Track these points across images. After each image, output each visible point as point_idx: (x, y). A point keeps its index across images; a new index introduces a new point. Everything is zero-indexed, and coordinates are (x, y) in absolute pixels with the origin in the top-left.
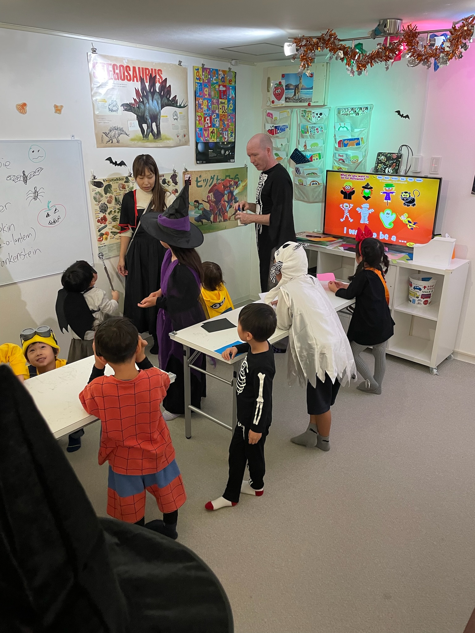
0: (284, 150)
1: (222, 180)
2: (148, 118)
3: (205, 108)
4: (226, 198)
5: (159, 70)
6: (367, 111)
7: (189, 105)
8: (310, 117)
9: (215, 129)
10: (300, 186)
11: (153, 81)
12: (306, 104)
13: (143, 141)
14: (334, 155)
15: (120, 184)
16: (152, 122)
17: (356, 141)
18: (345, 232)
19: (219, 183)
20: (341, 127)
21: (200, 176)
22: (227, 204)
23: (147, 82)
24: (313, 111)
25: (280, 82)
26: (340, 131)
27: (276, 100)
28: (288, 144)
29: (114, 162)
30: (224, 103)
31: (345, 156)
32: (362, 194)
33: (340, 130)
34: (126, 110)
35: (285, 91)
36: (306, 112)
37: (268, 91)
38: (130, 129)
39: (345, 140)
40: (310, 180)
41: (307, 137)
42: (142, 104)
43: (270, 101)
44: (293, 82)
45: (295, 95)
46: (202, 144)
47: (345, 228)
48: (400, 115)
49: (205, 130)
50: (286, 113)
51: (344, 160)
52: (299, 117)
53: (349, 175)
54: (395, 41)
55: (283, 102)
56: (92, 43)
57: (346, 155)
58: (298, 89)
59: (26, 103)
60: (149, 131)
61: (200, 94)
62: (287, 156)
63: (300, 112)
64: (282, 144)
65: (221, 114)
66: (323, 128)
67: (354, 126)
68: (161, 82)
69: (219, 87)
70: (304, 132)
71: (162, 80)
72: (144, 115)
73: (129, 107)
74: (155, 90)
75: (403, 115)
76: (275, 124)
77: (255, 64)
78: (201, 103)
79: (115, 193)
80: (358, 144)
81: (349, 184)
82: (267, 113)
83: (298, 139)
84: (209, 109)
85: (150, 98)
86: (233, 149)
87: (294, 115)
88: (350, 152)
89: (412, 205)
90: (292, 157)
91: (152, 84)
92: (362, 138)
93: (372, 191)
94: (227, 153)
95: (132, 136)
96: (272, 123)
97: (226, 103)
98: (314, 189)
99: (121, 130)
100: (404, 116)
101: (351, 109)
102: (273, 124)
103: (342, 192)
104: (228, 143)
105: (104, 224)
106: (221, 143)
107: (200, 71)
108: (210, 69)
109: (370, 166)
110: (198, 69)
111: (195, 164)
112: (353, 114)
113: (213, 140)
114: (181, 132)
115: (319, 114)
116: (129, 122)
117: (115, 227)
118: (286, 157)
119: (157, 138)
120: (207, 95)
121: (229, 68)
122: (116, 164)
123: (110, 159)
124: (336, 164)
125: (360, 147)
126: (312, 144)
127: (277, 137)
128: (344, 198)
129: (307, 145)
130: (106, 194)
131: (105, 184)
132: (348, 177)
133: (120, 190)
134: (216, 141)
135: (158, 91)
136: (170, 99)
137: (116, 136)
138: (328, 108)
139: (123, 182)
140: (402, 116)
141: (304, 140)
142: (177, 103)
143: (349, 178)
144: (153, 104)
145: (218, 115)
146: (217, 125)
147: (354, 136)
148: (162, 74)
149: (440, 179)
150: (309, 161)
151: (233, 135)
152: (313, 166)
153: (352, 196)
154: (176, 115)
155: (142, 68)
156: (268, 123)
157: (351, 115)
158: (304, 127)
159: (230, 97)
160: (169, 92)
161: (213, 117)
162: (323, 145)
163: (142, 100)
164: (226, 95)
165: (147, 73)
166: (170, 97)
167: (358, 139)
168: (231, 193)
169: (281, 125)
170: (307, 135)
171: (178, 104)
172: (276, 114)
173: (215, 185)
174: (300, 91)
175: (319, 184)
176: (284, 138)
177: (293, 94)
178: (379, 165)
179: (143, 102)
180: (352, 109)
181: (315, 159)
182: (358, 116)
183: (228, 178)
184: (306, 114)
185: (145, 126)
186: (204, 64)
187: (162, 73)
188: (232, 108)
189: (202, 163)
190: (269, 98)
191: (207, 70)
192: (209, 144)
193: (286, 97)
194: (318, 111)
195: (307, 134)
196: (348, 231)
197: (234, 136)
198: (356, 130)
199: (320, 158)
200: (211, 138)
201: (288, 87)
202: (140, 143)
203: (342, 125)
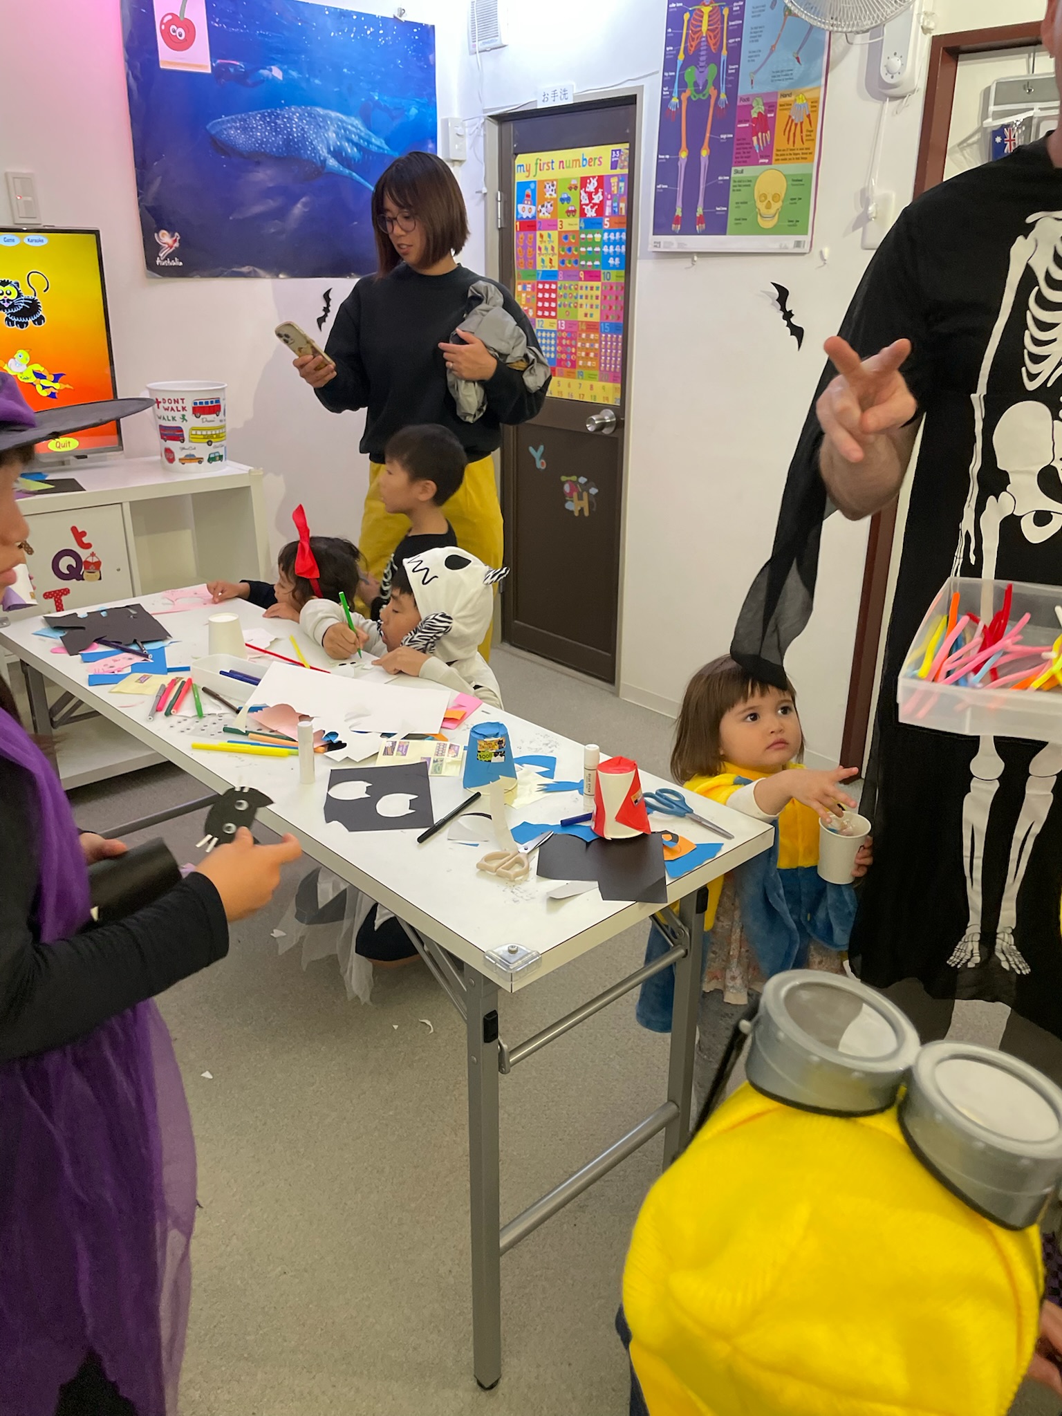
89: (34, 322)
149: (96, 233)
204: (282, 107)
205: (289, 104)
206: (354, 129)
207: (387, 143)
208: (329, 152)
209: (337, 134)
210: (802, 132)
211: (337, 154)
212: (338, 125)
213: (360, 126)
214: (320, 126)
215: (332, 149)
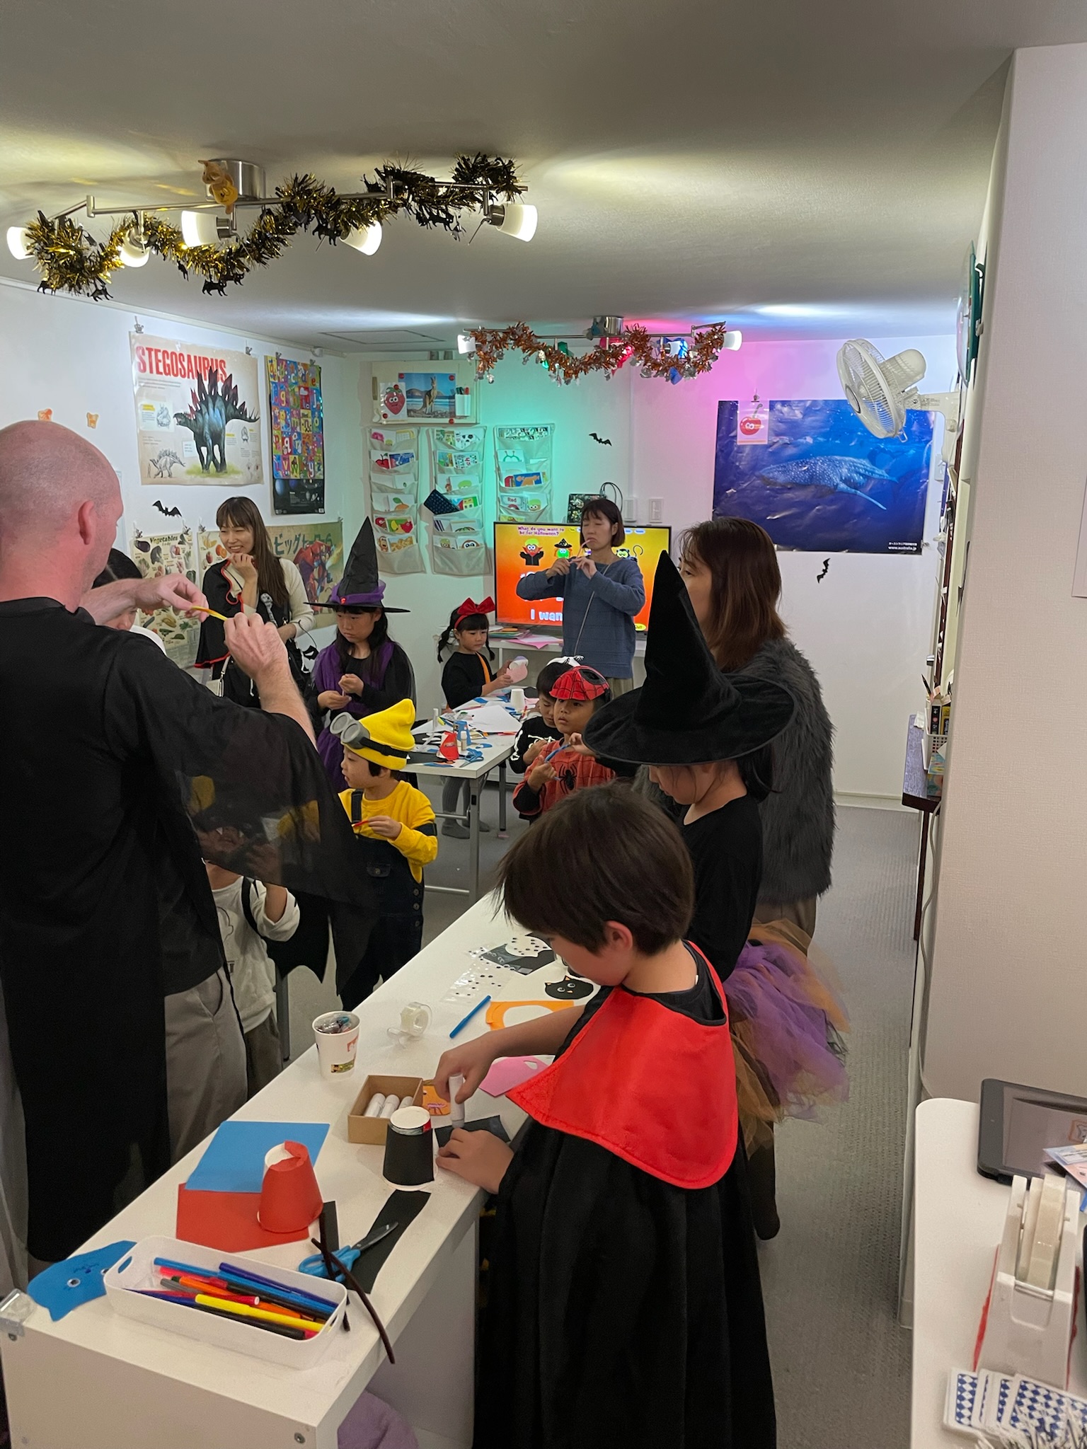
0: (410, 493)
1: (311, 543)
2: (208, 437)
3: (283, 423)
4: (316, 573)
5: (222, 361)
6: (546, 434)
7: (261, 418)
8: (451, 441)
9: (297, 457)
10: (444, 550)
11: (213, 377)
12: (447, 420)
13: (203, 475)
14: (498, 500)
15: (172, 546)
16: (213, 445)
17: (535, 477)
18: (533, 618)
19: (307, 548)
20: (507, 456)
21: (281, 536)
22: (317, 584)
23: (205, 380)
24: (456, 432)
25: (396, 387)
26: (508, 462)
27: (390, 414)
28: (416, 482)
29: (164, 509)
30: (306, 416)
31: (519, 502)
32: (555, 555)
33: (506, 460)
34: (180, 423)
35: (406, 400)
36: (445, 433)
37: (375, 398)
38: (187, 455)
39: (517, 476)
40: (462, 539)
41: (450, 472)
42: (199, 414)
43: (379, 414)
44: (421, 386)
45: (425, 406)
46: (281, 481)
47: (533, 611)
48: (597, 440)
49: (284, 459)
50: (408, 433)
51: (519, 508)
52: (434, 441)
53: (532, 529)
54: (615, 344)
55: (402, 416)
56: (136, 317)
57: (522, 498)
58: (430, 396)
59: (52, 409)
60: (209, 458)
61: (276, 400)
62: (416, 502)
63: (433, 432)
64: (404, 483)
65: (303, 434)
66: (477, 457)
67: (528, 455)
68: (224, 379)
69: (299, 390)
70: (444, 463)
71: (225, 376)
72: (203, 432)
73: (183, 419)
74: (216, 393)
75: (601, 439)
76: (390, 451)
77: (345, 354)
78: (278, 414)
79: (165, 563)
80: (539, 482)
81: (532, 541)
82: (373, 433)
83: (434, 475)
84: (287, 425)
85: (210, 405)
86: (321, 492)
87: (423, 437)
88: (527, 494)
90: (427, 504)
91: (213, 384)
92: (544, 473)
93: (571, 550)
94: (314, 497)
95: (188, 467)
96: (382, 449)
97: (310, 415)
98: (470, 553)
99: (174, 456)
100: (603, 440)
101: (521, 429)
102: (386, 450)
103: (522, 555)
104: (315, 481)
105: (151, 615)
106: (305, 481)
107: (275, 363)
108: (286, 361)
109: (560, 514)
110: (272, 361)
111: (272, 515)
112: (524, 437)
113: (295, 475)
114: (253, 461)
115: (467, 437)
116: (184, 443)
117: (166, 620)
118: (413, 503)
119: (221, 471)
120: (285, 403)
121: (311, 360)
122: (166, 512)
123: (158, 504)
124: (505, 513)
125: (542, 487)
126: (460, 483)
127: (395, 471)
128: (527, 564)
129: (452, 484)
130: (153, 563)
131: (153, 546)
132: (531, 531)
133: (173, 557)
134: (298, 478)
135: (220, 394)
136: (237, 407)
137: (168, 466)
138: (481, 427)
139: (175, 543)
140: (600, 441)
141: (447, 476)
142: (246, 414)
143: (533, 533)
144: (214, 415)
145: (299, 434)
146: (300, 451)
147: (530, 470)
148: (225, 367)
149: (670, 528)
150: (457, 510)
151: (321, 466)
152: (463, 516)
153: (540, 561)
154: (246, 434)
155: (200, 358)
156: (375, 449)
157: (521, 439)
158: (443, 456)
159: (315, 406)
160: (235, 397)
161: (294, 438)
162: (480, 485)
163: (199, 408)
164: (309, 403)
165: (206, 365)
166: (236, 404)
167: (538, 474)
168: (323, 565)
169: (401, 452)
170: (450, 469)
171: (248, 417)
172: (389, 436)
173: (301, 551)
174: (434, 400)
175: (478, 545)
176: (409, 473)
177: (422, 406)
178: (574, 512)
179: (201, 411)
180: (523, 430)
181: (468, 506)
182: (532, 440)
183: (317, 539)
184: (444, 436)
185: (204, 450)
186: (279, 352)
187: (226, 365)
188: (317, 425)
189: (283, 514)
190: (378, 410)
191: (282, 364)
192: (290, 481)
193: (410, 408)
194: (467, 432)
195: (450, 467)
196: (537, 615)
197: (322, 469)
198: (532, 461)
199: (476, 505)
200: (293, 473)
201: (410, 394)
202: (199, 478)
203: (510, 453)
204: (810, 458)
205: (815, 456)
206: (862, 466)
207: (887, 473)
208: (841, 480)
209: (849, 470)
211: (846, 481)
212: (851, 466)
213: (866, 464)
214: (837, 467)
215: (843, 478)
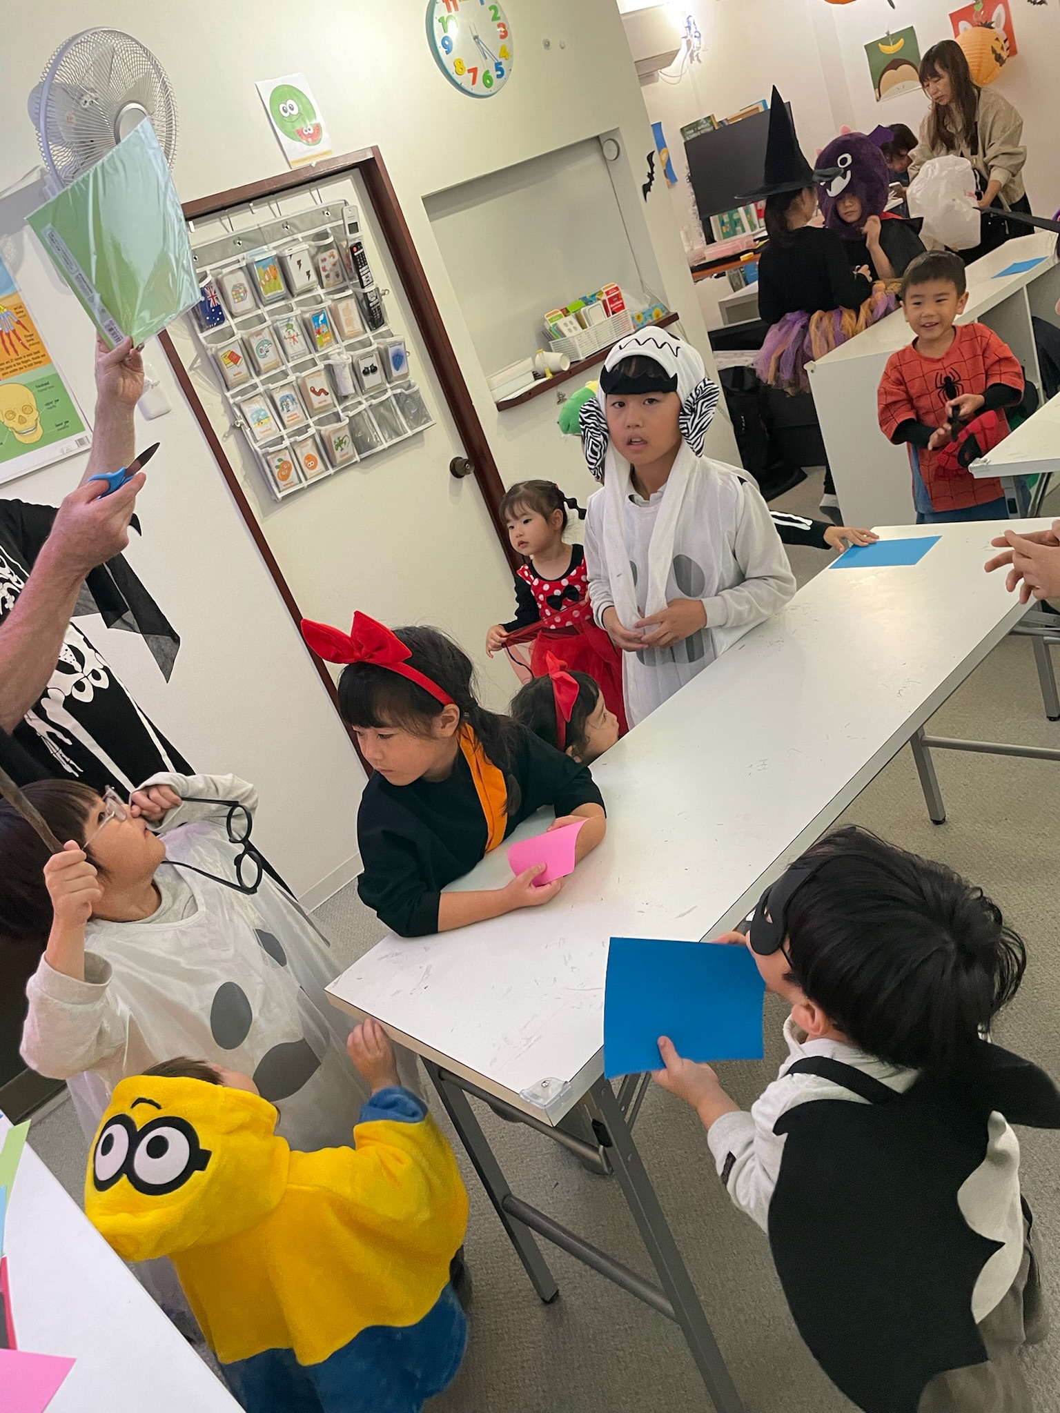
210: (19, 340)
